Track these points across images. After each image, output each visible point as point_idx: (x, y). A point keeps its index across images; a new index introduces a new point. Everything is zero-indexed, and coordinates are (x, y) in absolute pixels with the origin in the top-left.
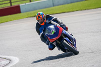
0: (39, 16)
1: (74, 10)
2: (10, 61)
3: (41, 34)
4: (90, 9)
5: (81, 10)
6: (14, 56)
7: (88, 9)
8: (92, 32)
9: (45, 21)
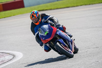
0: (33, 15)
1: (78, 4)
2: (14, 56)
3: (36, 34)
4: (94, 4)
5: (86, 5)
6: (18, 51)
7: (92, 4)
8: (96, 27)
9: (40, 20)
